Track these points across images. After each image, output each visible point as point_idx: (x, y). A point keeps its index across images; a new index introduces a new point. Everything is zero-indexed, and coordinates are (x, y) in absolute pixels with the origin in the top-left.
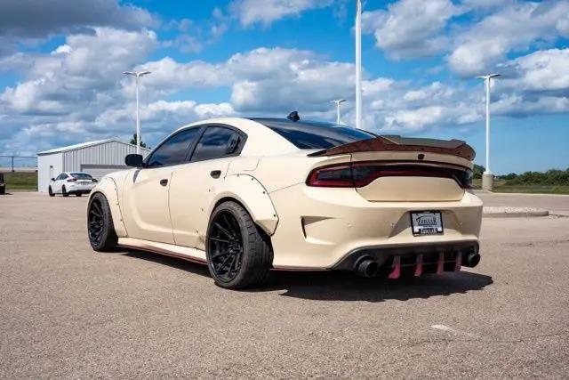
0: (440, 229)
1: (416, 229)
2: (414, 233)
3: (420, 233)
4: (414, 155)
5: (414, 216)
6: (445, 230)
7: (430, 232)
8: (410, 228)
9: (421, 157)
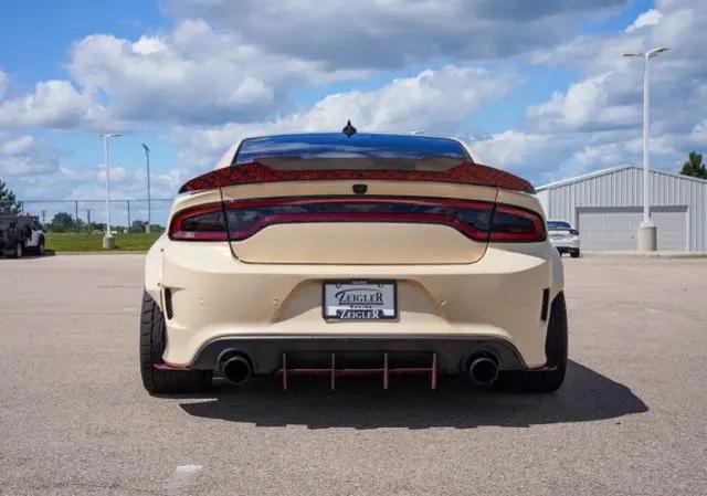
0: (389, 312)
1: (332, 311)
2: (326, 317)
3: (338, 317)
4: (344, 187)
5: (331, 290)
6: (402, 314)
7: (363, 316)
8: (320, 309)
9: (360, 190)
